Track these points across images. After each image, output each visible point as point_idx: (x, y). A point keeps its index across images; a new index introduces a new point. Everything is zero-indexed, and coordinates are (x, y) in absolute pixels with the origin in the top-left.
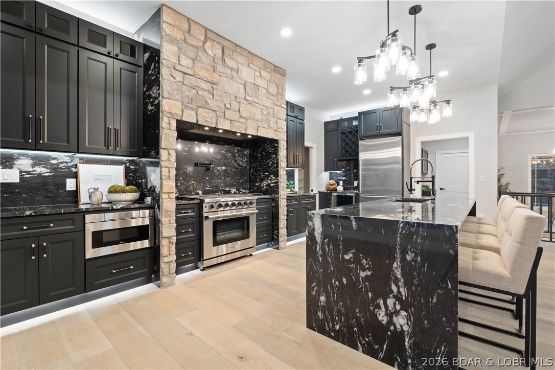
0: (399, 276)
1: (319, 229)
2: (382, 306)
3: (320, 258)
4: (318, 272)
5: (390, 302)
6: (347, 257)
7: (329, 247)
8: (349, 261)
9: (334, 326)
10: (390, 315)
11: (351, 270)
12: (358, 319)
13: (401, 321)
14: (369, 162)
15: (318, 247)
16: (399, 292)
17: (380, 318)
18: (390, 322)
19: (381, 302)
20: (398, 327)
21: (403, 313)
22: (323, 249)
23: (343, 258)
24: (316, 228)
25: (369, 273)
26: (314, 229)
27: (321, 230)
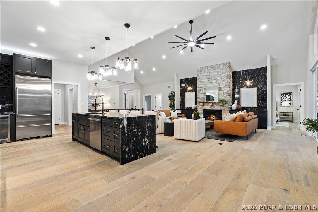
0: (147, 131)
1: (126, 123)
2: (144, 141)
3: (126, 134)
4: (126, 140)
5: (145, 139)
6: (135, 130)
7: (129, 129)
8: (136, 131)
9: (131, 157)
10: (145, 143)
11: (136, 134)
12: (138, 149)
13: (147, 143)
14: (23, 91)
16: (147, 135)
17: (143, 145)
18: (145, 144)
19: (144, 140)
20: (147, 144)
21: (148, 140)
22: (127, 130)
23: (134, 131)
24: (125, 123)
25: (141, 133)
26: (124, 124)
27: (127, 123)
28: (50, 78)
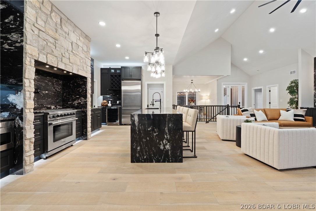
0: (167, 132)
1: (137, 120)
2: (162, 144)
3: (138, 132)
4: (136, 138)
5: (164, 141)
6: (149, 129)
7: (141, 127)
8: (150, 131)
9: (143, 157)
10: (164, 146)
11: (150, 134)
12: (153, 151)
13: (168, 147)
14: (126, 91)
15: (137, 128)
16: (167, 137)
17: (161, 148)
18: (165, 148)
19: (162, 142)
20: (167, 149)
21: (169, 144)
22: (139, 128)
23: (147, 130)
24: (136, 120)
25: (157, 133)
26: (134, 121)
27: (138, 120)
28: (140, 80)
